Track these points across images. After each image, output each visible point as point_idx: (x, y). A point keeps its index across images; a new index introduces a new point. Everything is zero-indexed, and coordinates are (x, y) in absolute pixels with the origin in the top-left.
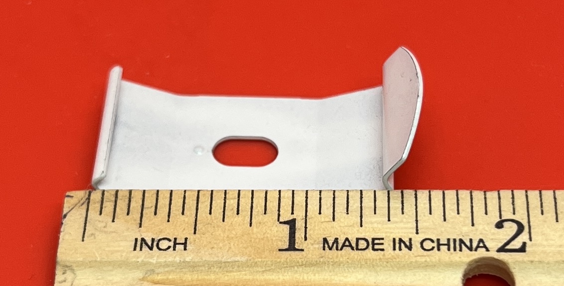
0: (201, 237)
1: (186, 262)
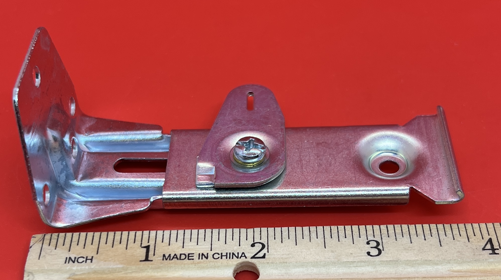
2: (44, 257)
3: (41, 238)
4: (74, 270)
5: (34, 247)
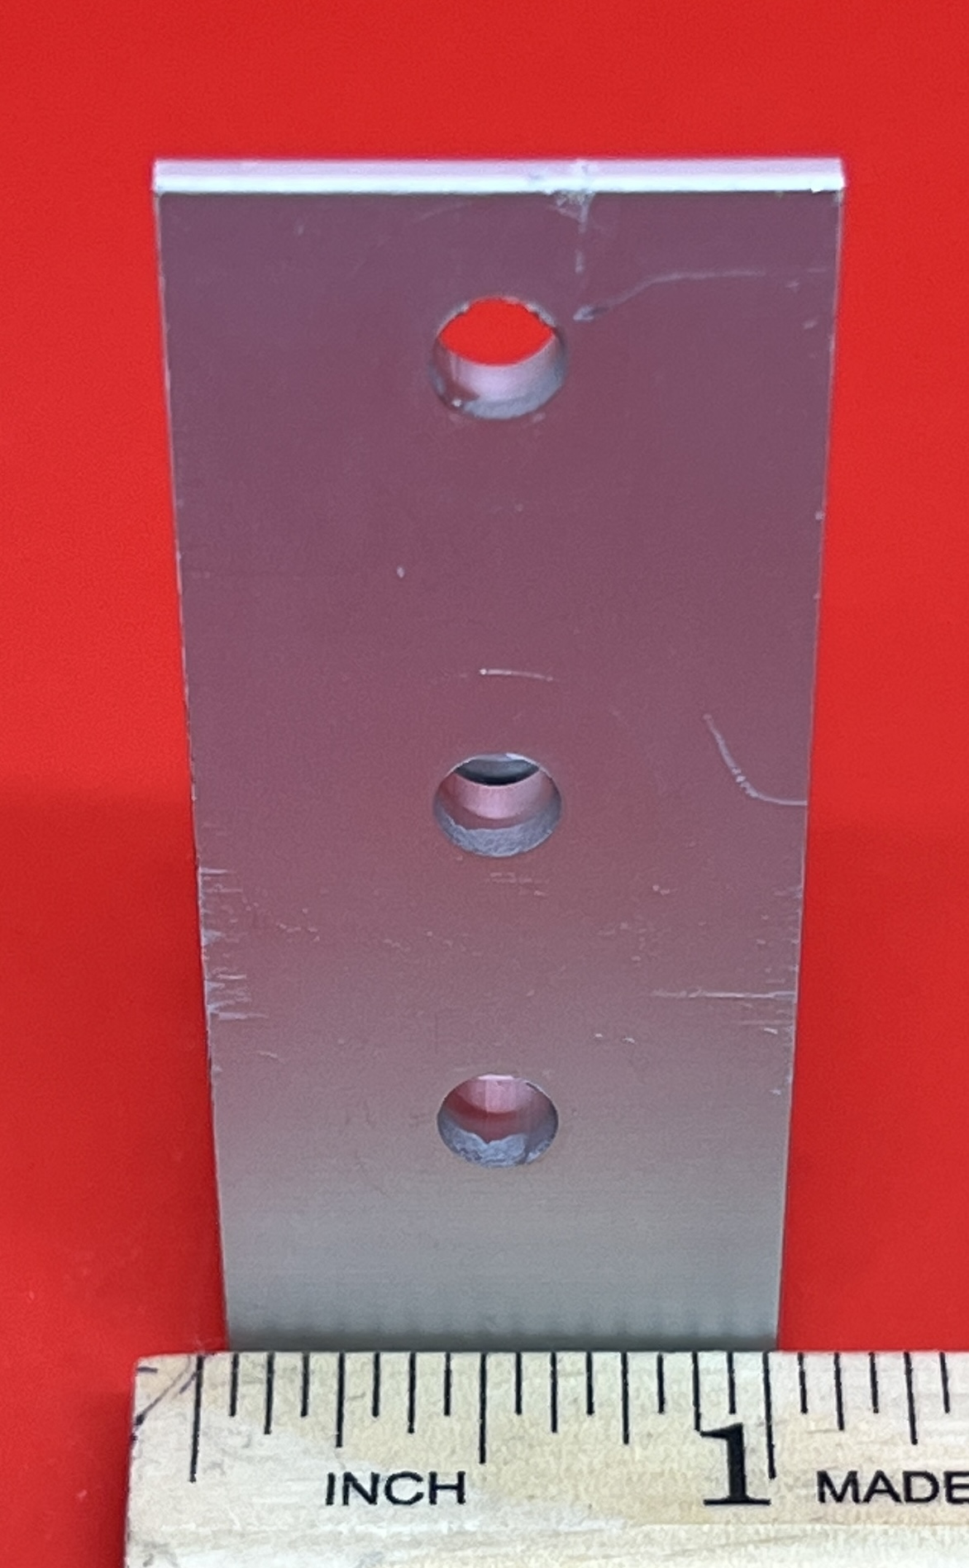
0: (500, 1471)
1: (466, 1532)
2: (217, 1472)
3: (186, 1377)
4: (380, 1539)
5: (156, 1419)
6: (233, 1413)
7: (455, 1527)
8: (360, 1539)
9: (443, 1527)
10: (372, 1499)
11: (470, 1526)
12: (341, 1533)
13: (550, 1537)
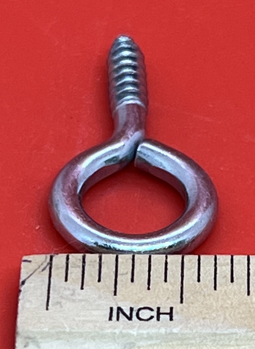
0: (190, 306)
1: (173, 333)
2: (58, 306)
3: (45, 264)
4: (133, 335)
5: (31, 283)
6: (66, 280)
7: (168, 332)
8: (123, 336)
9: (163, 331)
10: (130, 318)
11: (175, 331)
12: (115, 333)
13: (213, 336)
